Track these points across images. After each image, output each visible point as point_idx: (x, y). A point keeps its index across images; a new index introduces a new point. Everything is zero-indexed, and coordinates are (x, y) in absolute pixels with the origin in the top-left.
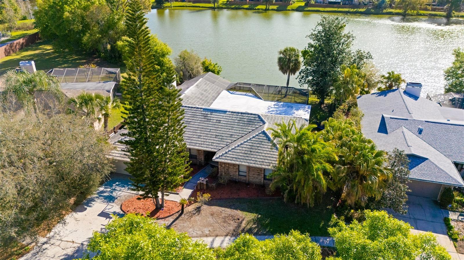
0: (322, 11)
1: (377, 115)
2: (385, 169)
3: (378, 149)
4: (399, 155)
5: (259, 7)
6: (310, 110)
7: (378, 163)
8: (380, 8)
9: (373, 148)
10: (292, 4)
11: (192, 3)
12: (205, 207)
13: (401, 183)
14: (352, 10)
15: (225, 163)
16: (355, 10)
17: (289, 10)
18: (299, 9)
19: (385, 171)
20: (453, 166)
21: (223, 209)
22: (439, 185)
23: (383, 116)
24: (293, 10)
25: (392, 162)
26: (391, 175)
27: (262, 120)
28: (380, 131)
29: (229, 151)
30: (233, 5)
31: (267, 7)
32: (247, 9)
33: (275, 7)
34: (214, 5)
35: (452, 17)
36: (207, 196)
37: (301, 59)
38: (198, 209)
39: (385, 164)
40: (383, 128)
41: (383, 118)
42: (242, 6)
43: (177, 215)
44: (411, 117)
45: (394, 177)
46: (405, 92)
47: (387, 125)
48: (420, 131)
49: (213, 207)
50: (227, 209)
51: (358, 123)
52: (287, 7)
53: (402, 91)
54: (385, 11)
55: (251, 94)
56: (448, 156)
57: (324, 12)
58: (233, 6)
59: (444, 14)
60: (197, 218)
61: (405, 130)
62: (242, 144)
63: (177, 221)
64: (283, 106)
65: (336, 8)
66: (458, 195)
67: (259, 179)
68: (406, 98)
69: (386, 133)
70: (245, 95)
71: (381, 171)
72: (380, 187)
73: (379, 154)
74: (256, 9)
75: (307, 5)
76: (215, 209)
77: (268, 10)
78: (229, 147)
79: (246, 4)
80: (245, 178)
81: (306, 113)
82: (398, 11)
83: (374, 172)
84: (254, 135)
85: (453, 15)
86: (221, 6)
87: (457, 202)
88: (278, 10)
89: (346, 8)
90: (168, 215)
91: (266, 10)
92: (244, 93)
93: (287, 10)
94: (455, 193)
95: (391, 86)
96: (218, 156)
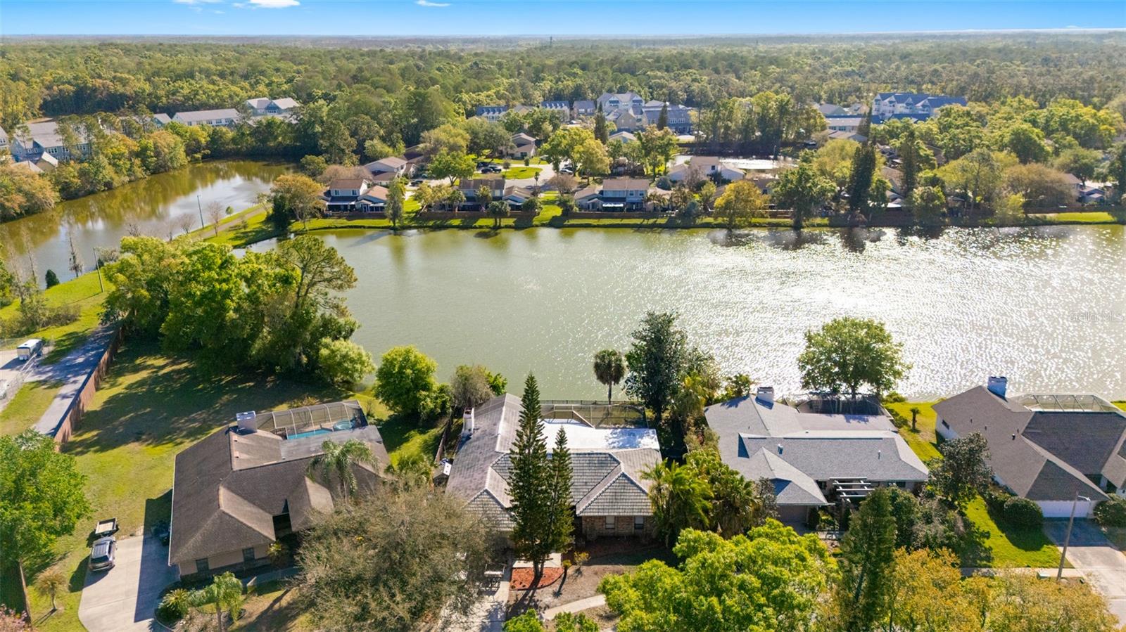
0: (595, 226)
1: (734, 434)
2: (756, 498)
3: (746, 480)
4: (765, 483)
5: (481, 222)
6: (656, 437)
7: (749, 493)
8: (690, 215)
9: (742, 479)
10: (539, 214)
11: (345, 221)
12: (584, 568)
13: (771, 509)
14: (646, 222)
15: (591, 517)
16: (651, 221)
17: (537, 226)
18: (554, 223)
19: (756, 501)
20: (816, 486)
21: (605, 566)
22: (805, 507)
23: (740, 436)
24: (543, 225)
25: (760, 490)
26: (761, 504)
27: (615, 460)
28: (740, 455)
29: (592, 502)
30: (429, 219)
31: (496, 222)
32: (458, 227)
33: (511, 222)
34: (394, 223)
35: (803, 228)
36: (584, 556)
37: (625, 364)
38: (578, 571)
39: (754, 493)
40: (743, 452)
41: (741, 439)
42: (449, 222)
43: (561, 580)
44: (769, 434)
45: (764, 506)
46: (758, 400)
47: (747, 448)
48: (781, 451)
49: (593, 567)
50: (608, 566)
51: (715, 448)
52: (531, 221)
53: (753, 398)
54: (698, 221)
55: (574, 421)
56: (810, 475)
57: (598, 226)
58: (431, 223)
59: (789, 221)
60: (581, 580)
61: (765, 451)
62: (603, 492)
63: (564, 586)
64: (623, 434)
65: (617, 218)
66: (824, 515)
67: (630, 529)
68: (760, 407)
69: (748, 456)
70: (567, 423)
71: (752, 501)
72: (754, 517)
73: (748, 485)
74: (475, 228)
75: (567, 215)
76: (596, 568)
77: (500, 227)
78: (588, 498)
79: (453, 217)
80: (613, 531)
81: (653, 440)
82: (720, 220)
83: (746, 502)
84: (614, 479)
85: (804, 224)
86: (406, 222)
87: (824, 521)
88: (517, 227)
89: (634, 218)
90: (552, 581)
91: (496, 228)
92: (566, 420)
93: (533, 226)
94: (820, 513)
95: (740, 392)
96: (581, 510)
